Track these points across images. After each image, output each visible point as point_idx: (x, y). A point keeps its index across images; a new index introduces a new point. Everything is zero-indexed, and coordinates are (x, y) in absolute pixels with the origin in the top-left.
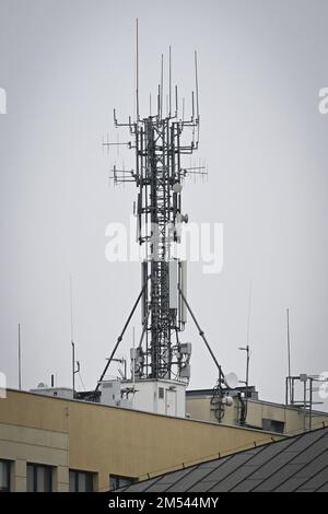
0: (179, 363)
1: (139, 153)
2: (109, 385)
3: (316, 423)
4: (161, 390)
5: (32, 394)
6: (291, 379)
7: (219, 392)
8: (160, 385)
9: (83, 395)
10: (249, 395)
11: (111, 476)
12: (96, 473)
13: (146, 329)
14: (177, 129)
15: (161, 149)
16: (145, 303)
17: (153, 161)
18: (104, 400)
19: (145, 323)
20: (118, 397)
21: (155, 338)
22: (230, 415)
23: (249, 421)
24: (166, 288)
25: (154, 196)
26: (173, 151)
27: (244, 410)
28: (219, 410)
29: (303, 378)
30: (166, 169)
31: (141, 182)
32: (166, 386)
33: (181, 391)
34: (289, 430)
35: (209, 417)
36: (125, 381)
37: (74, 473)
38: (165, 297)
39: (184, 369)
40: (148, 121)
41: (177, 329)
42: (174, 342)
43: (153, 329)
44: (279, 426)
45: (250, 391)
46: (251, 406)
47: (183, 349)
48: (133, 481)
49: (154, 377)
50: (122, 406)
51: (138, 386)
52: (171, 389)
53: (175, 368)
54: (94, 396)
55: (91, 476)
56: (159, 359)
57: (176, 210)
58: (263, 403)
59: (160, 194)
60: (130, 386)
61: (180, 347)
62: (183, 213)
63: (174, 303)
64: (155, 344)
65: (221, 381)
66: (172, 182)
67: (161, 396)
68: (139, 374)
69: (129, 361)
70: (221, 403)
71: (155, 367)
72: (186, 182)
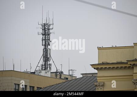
0: (49, 67)
1: (43, 30)
2: (37, 71)
3: (74, 78)
4: (46, 72)
5: (23, 72)
6: (69, 70)
7: (56, 72)
8: (46, 71)
9: (32, 73)
10: (62, 73)
11: (37, 87)
12: (34, 87)
13: (43, 61)
14: (50, 25)
15: (47, 29)
16: (43, 56)
17: (45, 31)
18: (36, 74)
19: (43, 60)
20: (38, 73)
21: (45, 63)
22: (58, 77)
23: (62, 78)
24: (47, 54)
25: (45, 37)
26: (49, 29)
27: (61, 76)
28: (56, 76)
29: (71, 70)
30: (47, 32)
31: (43, 35)
32: (47, 71)
33: (50, 72)
34: (69, 79)
35: (55, 77)
36: (40, 70)
37: (30, 87)
38: (47, 55)
39: (50, 68)
40: (44, 24)
41: (49, 61)
42: (48, 64)
43: (45, 61)
44: (67, 78)
45: (62, 72)
46: (62, 75)
47: (50, 65)
48: (41, 88)
49: (45, 69)
50: (39, 75)
51: (42, 71)
52: (48, 72)
53: (49, 68)
54: (34, 73)
55: (33, 87)
56: (46, 66)
57: (49, 40)
58: (64, 74)
59: (46, 37)
60: (40, 71)
61: (49, 64)
62: (50, 40)
63: (48, 56)
64: (45, 64)
65: (57, 70)
66: (49, 35)
67: (46, 73)
68: (42, 69)
69: (40, 67)
70: (57, 74)
71: (45, 68)
72: (51, 35)
